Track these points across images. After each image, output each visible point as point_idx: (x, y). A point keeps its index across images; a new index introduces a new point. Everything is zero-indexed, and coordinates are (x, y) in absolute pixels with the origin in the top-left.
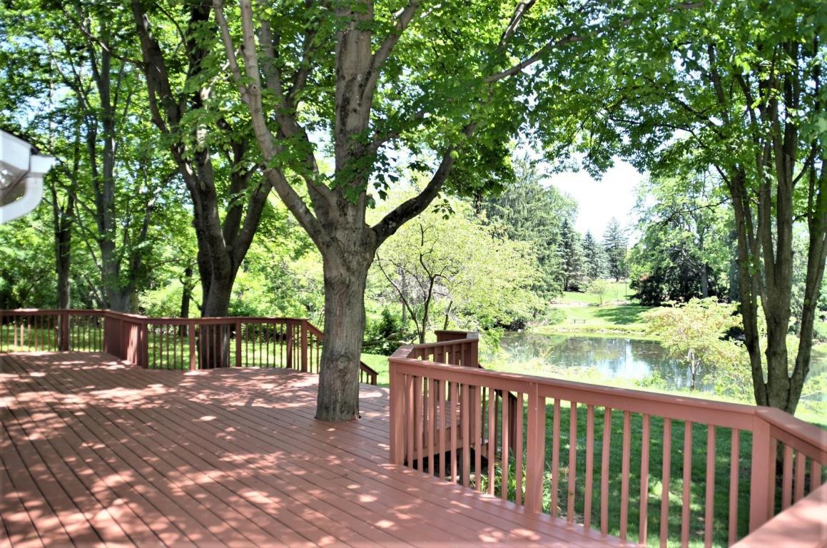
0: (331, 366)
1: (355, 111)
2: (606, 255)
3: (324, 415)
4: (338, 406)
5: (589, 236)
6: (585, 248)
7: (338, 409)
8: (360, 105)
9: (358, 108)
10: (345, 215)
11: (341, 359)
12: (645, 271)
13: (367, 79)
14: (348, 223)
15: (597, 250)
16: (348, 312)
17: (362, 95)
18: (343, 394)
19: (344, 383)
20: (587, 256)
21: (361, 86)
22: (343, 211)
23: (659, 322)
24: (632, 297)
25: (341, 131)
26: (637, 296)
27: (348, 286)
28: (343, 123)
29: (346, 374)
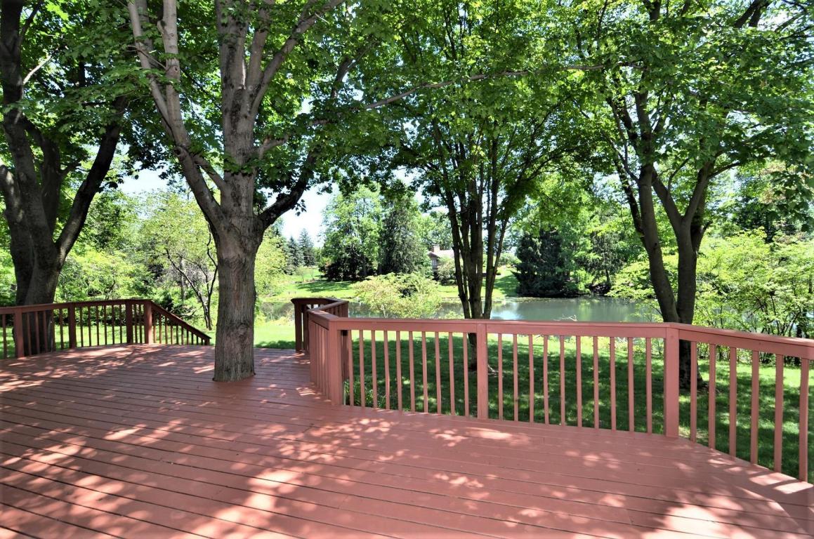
0: (232, 333)
1: (246, 117)
2: (302, 252)
3: (225, 376)
4: (239, 366)
5: (292, 240)
6: (290, 247)
7: (239, 369)
8: (250, 112)
9: (248, 115)
10: (240, 205)
11: (241, 327)
12: (328, 261)
13: (257, 91)
14: (242, 212)
15: (297, 249)
16: (244, 287)
17: (252, 104)
18: (242, 356)
19: (243, 347)
20: (291, 252)
21: (251, 96)
22: (237, 201)
23: (361, 290)
24: (322, 277)
25: (232, 133)
26: (325, 276)
27: (244, 265)
28: (235, 127)
29: (245, 338)
